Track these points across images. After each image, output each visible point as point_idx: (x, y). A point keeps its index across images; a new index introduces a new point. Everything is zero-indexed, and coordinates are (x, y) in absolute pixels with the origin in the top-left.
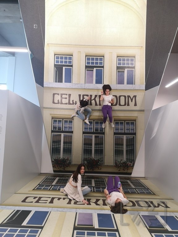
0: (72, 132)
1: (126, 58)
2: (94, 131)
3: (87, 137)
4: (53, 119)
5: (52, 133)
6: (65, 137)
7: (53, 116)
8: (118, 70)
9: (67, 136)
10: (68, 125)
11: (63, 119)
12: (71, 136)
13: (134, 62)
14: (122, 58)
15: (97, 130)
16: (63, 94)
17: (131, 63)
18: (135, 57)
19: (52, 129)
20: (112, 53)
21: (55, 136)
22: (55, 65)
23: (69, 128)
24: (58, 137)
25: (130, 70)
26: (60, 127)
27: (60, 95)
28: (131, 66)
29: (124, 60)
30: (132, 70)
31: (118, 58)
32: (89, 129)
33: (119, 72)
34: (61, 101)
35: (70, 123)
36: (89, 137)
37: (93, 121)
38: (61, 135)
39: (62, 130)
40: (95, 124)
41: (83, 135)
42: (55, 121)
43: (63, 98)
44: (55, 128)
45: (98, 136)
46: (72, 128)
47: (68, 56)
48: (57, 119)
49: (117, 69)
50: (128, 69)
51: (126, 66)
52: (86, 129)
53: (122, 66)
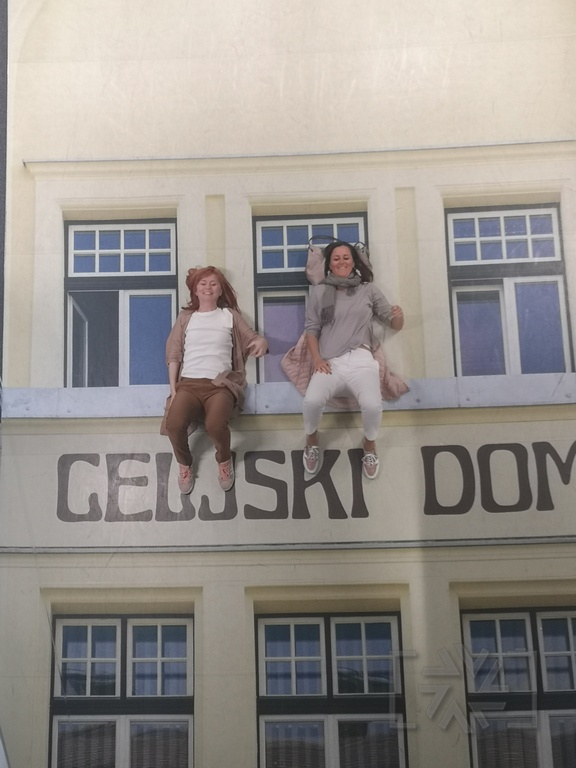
0: (186, 705)
1: (502, 215)
2: (336, 691)
3: (288, 733)
4: (60, 625)
5: (57, 718)
6: (139, 738)
7: (60, 599)
8: (456, 290)
9: (153, 732)
10: (159, 659)
11: (124, 618)
12: (182, 735)
13: (555, 235)
14: (476, 216)
15: (350, 681)
16: (124, 457)
17: (535, 242)
18: (557, 205)
19: (58, 693)
20: (413, 189)
21: (76, 734)
22: (70, 285)
23: (165, 676)
24: (94, 742)
25: (533, 284)
26: (109, 671)
27: (103, 461)
28: (537, 260)
29: (489, 227)
30: (544, 284)
31: (452, 217)
32: (299, 676)
33: (463, 298)
34: (112, 498)
35: (171, 645)
36: (301, 732)
37: (320, 621)
38: (113, 726)
39: (118, 694)
40: (338, 638)
41: (264, 719)
42: (74, 635)
43: (124, 481)
44: (73, 679)
45: (364, 725)
46: (184, 676)
47: (147, 227)
48: (89, 623)
49: (452, 284)
50: (520, 280)
51: (505, 261)
52: (281, 682)
53: (479, 262)
